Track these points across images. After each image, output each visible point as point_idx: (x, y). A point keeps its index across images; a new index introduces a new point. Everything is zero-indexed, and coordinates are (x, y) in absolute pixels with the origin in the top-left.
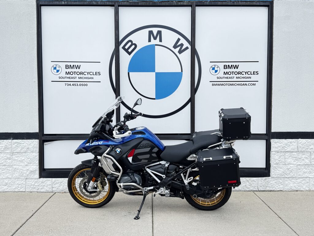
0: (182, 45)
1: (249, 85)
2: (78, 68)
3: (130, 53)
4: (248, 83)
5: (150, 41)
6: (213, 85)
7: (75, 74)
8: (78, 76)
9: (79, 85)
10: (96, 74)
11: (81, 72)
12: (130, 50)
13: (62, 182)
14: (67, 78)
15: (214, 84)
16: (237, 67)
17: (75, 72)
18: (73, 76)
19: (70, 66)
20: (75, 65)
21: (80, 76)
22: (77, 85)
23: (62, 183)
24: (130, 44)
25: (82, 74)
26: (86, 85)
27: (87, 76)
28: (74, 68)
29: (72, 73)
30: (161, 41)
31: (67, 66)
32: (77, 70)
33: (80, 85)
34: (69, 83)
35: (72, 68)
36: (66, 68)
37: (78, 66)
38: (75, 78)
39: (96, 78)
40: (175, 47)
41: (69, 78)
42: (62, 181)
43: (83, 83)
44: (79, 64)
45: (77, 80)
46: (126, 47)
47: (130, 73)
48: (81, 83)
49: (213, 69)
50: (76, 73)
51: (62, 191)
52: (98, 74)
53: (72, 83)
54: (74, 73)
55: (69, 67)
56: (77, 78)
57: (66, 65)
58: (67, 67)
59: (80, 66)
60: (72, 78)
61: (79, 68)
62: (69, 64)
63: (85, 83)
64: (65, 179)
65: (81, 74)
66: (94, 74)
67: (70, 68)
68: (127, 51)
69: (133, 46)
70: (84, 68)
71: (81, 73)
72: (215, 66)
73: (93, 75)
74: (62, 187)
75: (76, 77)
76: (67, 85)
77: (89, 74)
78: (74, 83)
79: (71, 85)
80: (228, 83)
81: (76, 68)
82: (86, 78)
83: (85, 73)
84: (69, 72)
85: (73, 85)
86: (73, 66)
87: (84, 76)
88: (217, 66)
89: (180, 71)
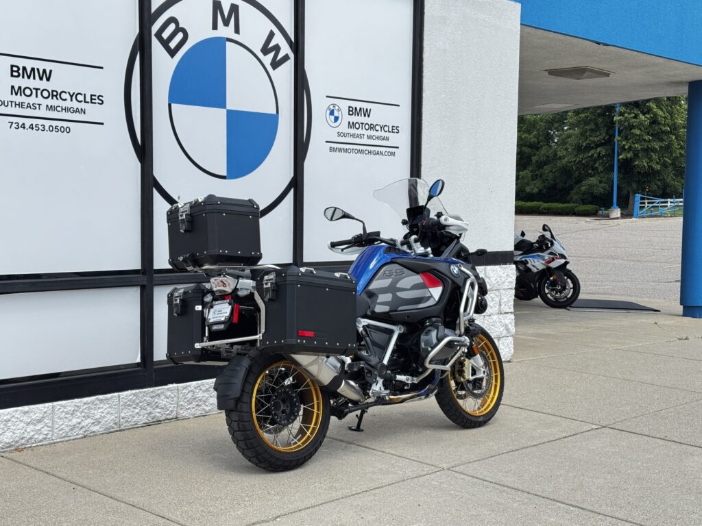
0: (277, 48)
1: (386, 154)
2: (44, 78)
3: (172, 53)
4: (383, 150)
5: (215, 27)
6: (331, 149)
7: (37, 96)
8: (44, 102)
9: (47, 128)
10: (92, 99)
11: (53, 91)
12: (173, 45)
13: (9, 420)
14: (13, 104)
16: (367, 113)
17: (37, 89)
18: (32, 100)
19: (24, 68)
20: (38, 70)
21: (50, 102)
22: (41, 128)
23: (9, 424)
24: (172, 27)
25: (56, 96)
26: (67, 130)
27: (68, 104)
28: (34, 78)
29: (28, 92)
30: (237, 31)
31: (15, 69)
32: (43, 84)
33: (51, 129)
34: (21, 121)
35: (29, 77)
36: (12, 76)
37: (44, 71)
38: (37, 106)
39: (93, 112)
40: (265, 50)
41: (21, 105)
42: (9, 417)
43: (60, 124)
44: (48, 66)
45: (43, 112)
46: (165, 35)
47: (173, 105)
48: (54, 123)
49: (332, 113)
50: (39, 92)
51: (10, 446)
52: (97, 101)
53: (28, 122)
54: (34, 91)
55: (21, 72)
56: (43, 107)
57: (12, 66)
58: (15, 71)
59: (51, 71)
60: (29, 106)
61: (48, 79)
62: (21, 63)
63: (65, 124)
64: (16, 411)
65: (53, 96)
66: (88, 99)
67: (23, 77)
68: (165, 43)
69: (180, 36)
70: (62, 79)
71: (54, 94)
72: (334, 105)
73: (85, 102)
74: (9, 434)
75: (39, 105)
76: (14, 125)
77: (74, 98)
78: (35, 122)
79: (27, 126)
80: (355, 147)
81: (41, 79)
82: (66, 109)
83: (64, 96)
84: (20, 88)
85: (31, 127)
86: (33, 69)
87: (60, 103)
88: (337, 108)
89: (275, 112)
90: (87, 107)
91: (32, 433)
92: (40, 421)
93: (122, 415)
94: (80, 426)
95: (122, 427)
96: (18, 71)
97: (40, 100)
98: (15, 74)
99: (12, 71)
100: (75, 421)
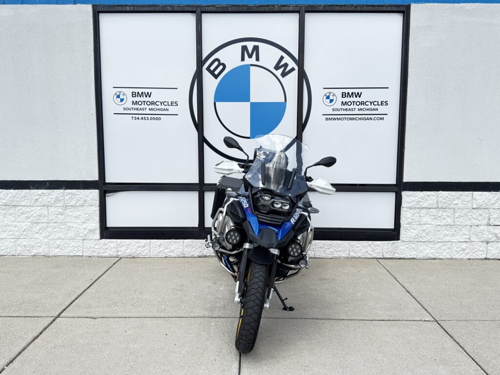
0: (286, 65)
1: (375, 119)
2: (148, 96)
3: (216, 77)
4: (373, 117)
5: (243, 59)
6: (327, 119)
7: (144, 105)
8: (148, 107)
9: (149, 119)
10: (171, 104)
12: (216, 72)
13: (129, 245)
14: (133, 109)
15: (329, 118)
16: (359, 95)
17: (144, 102)
18: (142, 106)
19: (138, 93)
20: (145, 93)
21: (151, 107)
22: (147, 119)
24: (216, 63)
25: (154, 104)
26: (160, 119)
27: (160, 107)
28: (143, 97)
29: (140, 103)
30: (257, 59)
31: (134, 93)
32: (148, 99)
33: (151, 119)
34: (137, 116)
35: (140, 97)
36: (133, 97)
37: (148, 93)
38: (145, 109)
39: (172, 110)
40: (277, 67)
41: (137, 109)
42: (129, 243)
43: (156, 116)
44: (149, 91)
45: (148, 112)
46: (212, 68)
47: (217, 103)
48: (153, 116)
49: (328, 97)
50: (145, 103)
51: (130, 256)
52: (174, 104)
53: (140, 116)
54: (143, 103)
55: (137, 94)
56: (148, 109)
57: (133, 92)
58: (134, 95)
59: (151, 93)
60: (141, 109)
61: (150, 97)
62: (136, 90)
63: (158, 116)
64: (133, 241)
65: (152, 104)
66: (170, 104)
67: (138, 97)
68: (212, 73)
69: (221, 67)
70: (156, 96)
71: (152, 103)
72: (330, 93)
73: (168, 105)
74: (129, 250)
76: (134, 118)
77: (162, 104)
78: (143, 116)
79: (140, 118)
80: (347, 116)
81: (146, 97)
82: (159, 110)
83: (157, 103)
84: (136, 102)
85: (142, 118)
86: (142, 93)
87: (156, 107)
88: (332, 94)
89: (284, 101)
90: (170, 108)
91: (140, 251)
92: (144, 247)
93: (185, 250)
94: (164, 252)
95: (185, 256)
96: (135, 94)
97: (146, 106)
98: (134, 96)
99: (133, 95)
100: (161, 249)
